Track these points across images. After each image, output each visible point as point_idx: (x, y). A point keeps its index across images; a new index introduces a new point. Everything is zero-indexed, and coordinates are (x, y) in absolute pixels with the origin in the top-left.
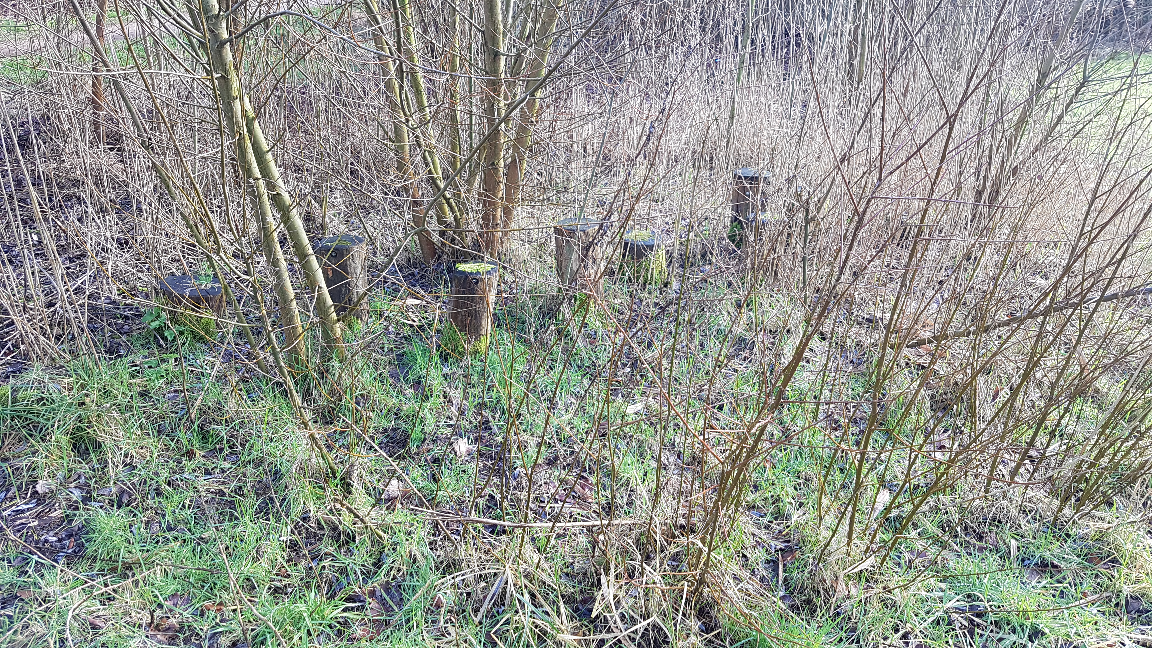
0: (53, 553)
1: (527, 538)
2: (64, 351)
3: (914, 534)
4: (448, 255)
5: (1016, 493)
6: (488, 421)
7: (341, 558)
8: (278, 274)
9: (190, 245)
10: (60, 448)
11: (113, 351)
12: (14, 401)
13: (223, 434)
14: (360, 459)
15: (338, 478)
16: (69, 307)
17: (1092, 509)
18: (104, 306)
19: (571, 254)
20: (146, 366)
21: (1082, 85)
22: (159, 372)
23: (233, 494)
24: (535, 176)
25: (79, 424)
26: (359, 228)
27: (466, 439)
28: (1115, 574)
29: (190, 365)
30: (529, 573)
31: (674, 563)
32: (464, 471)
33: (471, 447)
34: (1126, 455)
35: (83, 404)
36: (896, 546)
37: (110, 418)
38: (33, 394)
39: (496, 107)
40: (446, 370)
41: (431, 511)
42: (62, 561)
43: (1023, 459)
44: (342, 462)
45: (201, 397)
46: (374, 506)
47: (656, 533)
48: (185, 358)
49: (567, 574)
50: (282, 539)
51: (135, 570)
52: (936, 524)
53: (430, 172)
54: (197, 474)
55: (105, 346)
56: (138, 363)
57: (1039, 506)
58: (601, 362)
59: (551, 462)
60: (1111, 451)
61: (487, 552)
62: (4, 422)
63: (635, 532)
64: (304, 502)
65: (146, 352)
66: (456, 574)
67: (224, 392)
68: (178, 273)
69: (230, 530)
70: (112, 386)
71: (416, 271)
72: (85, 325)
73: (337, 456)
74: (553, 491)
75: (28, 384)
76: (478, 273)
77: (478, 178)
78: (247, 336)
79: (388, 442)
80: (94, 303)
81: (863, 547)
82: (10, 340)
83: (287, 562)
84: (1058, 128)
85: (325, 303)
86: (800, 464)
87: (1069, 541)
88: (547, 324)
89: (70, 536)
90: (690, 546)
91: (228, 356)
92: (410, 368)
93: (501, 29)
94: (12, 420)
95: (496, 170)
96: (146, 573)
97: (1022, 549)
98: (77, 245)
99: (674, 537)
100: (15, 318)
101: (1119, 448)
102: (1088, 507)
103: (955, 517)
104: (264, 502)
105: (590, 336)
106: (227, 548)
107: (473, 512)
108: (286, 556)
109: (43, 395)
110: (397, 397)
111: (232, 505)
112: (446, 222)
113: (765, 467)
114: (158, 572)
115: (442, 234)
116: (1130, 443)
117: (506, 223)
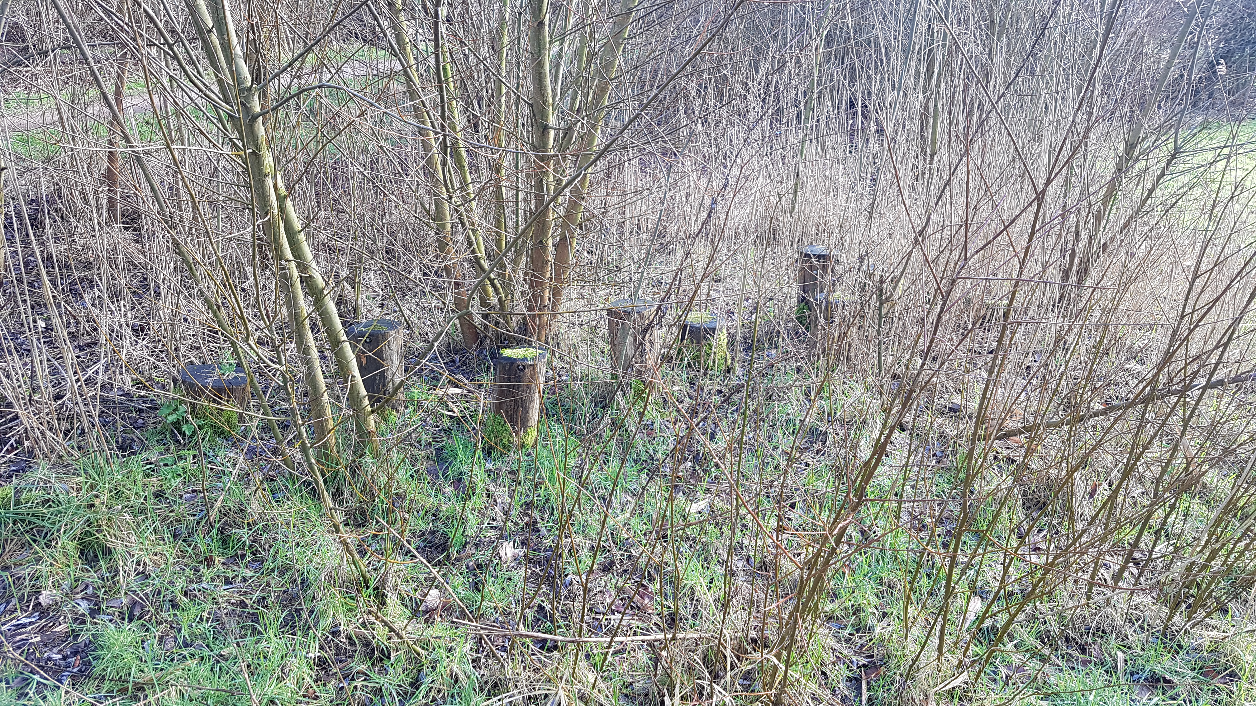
0: (57, 672)
1: (581, 655)
2: (73, 448)
3: (1010, 646)
4: (491, 340)
5: (1121, 600)
6: (535, 523)
7: (375, 676)
8: (308, 363)
9: (210, 331)
10: (66, 555)
11: (125, 447)
12: (17, 503)
13: (245, 538)
14: (395, 566)
15: (371, 588)
16: (79, 399)
17: (1205, 617)
18: (117, 399)
19: (625, 338)
20: (162, 464)
21: (1174, 156)
22: (176, 471)
23: (255, 605)
24: (586, 254)
25: (87, 529)
26: (395, 311)
27: (512, 543)
28: (1235, 689)
29: (209, 463)
30: (584, 694)
31: (745, 682)
32: (510, 579)
33: (517, 551)
34: (1239, 556)
35: (93, 506)
36: (990, 661)
37: (122, 521)
38: (38, 495)
39: (544, 182)
40: (489, 466)
41: (475, 624)
42: (67, 681)
43: (1127, 562)
44: (375, 569)
45: (222, 497)
46: (410, 619)
47: (725, 648)
48: (205, 454)
49: (626, 695)
50: (310, 655)
51: (147, 692)
52: (1034, 635)
53: (473, 252)
54: (217, 583)
55: (117, 442)
56: (152, 461)
57: (1146, 614)
58: (659, 455)
59: (607, 568)
60: (1223, 552)
61: (537, 671)
62: (6, 526)
63: (702, 647)
64: (334, 615)
65: (162, 448)
66: (504, 695)
67: (247, 492)
68: (197, 362)
69: (253, 646)
70: (124, 486)
71: (457, 357)
72: (96, 419)
73: (370, 563)
74: (609, 600)
75: (33, 484)
76: (525, 359)
77: (524, 258)
78: (272, 429)
79: (425, 546)
80: (106, 394)
81: (955, 662)
82: (13, 436)
83: (316, 681)
84: (1149, 202)
85: (358, 393)
86: (882, 568)
87: (1181, 653)
88: (600, 415)
89: (75, 653)
90: (765, 662)
91: (252, 453)
92: (450, 464)
93: (551, 101)
94: (14, 524)
95: (544, 248)
96: (160, 695)
97: (1129, 662)
98: (88, 332)
99: (747, 652)
100: (21, 413)
101: (1233, 549)
102: (1200, 615)
103: (1055, 627)
104: (290, 614)
105: (646, 427)
106: (249, 666)
107: (521, 625)
108: (313, 675)
109: (49, 497)
110: (436, 496)
111: (255, 618)
112: (489, 304)
113: (844, 573)
114: (173, 693)
115: (485, 317)
116: (1243, 544)
117: (555, 306)
